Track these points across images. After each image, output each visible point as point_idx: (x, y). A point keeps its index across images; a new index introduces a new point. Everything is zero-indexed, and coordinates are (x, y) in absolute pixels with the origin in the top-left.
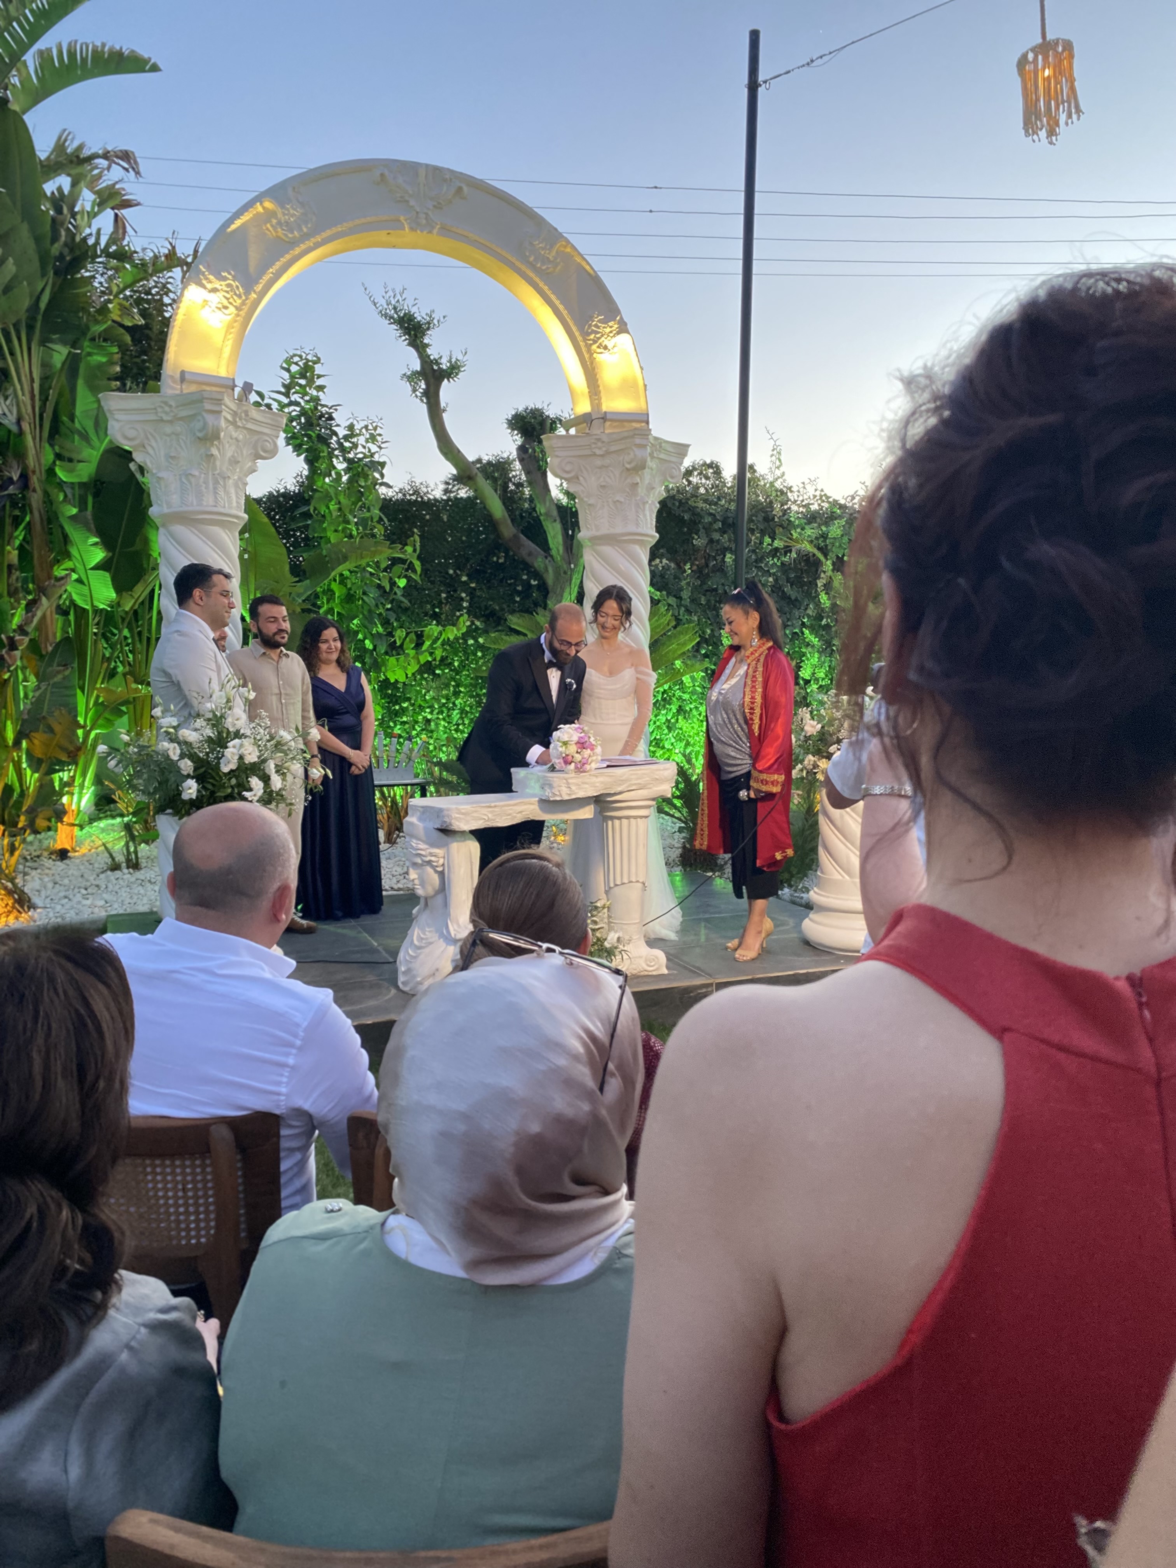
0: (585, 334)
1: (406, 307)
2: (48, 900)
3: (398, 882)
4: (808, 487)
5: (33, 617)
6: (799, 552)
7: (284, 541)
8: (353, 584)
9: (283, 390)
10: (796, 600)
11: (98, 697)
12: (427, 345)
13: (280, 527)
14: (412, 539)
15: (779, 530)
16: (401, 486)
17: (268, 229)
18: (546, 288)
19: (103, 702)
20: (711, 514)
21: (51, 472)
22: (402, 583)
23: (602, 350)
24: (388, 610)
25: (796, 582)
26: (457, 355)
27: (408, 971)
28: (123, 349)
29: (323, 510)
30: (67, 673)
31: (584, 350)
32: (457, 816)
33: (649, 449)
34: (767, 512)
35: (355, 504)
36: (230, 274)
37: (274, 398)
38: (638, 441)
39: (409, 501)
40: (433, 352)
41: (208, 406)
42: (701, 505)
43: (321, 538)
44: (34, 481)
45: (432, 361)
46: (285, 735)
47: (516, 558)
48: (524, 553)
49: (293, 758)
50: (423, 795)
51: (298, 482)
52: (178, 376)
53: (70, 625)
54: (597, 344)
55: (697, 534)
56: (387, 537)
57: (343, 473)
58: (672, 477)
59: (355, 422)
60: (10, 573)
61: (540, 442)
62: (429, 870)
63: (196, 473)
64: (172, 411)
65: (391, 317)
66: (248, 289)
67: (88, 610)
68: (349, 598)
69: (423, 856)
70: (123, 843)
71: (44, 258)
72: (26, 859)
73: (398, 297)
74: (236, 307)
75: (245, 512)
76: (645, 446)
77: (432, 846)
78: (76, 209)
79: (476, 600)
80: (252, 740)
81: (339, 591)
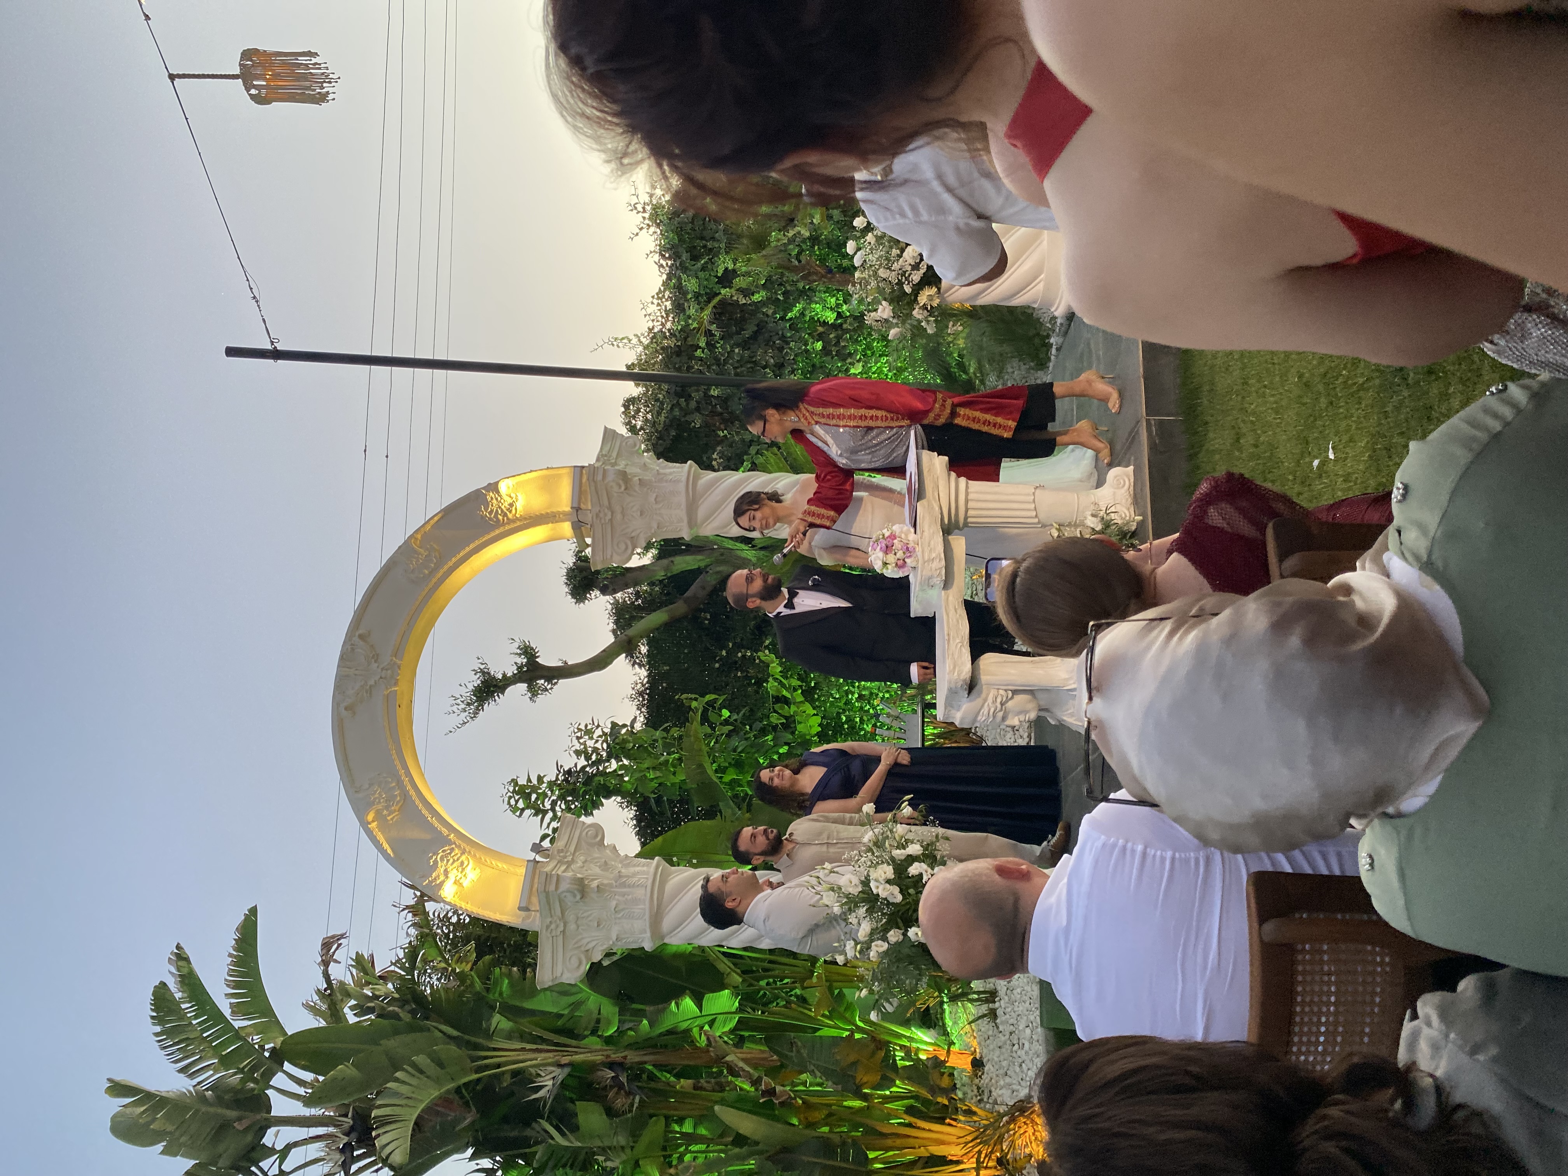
0: (498, 524)
1: (468, 694)
2: (1023, 1083)
3: (1021, 737)
4: (649, 311)
5: (744, 1070)
6: (711, 323)
7: (682, 823)
8: (725, 760)
9: (540, 816)
10: (758, 325)
11: (823, 1016)
12: (504, 675)
13: (669, 826)
14: (684, 701)
15: (690, 341)
16: (634, 708)
17: (392, 819)
18: (454, 560)
19: (830, 1011)
20: (672, 409)
21: (609, 1041)
22: (726, 713)
23: (514, 508)
24: (751, 729)
25: (741, 323)
26: (514, 648)
28: (497, 963)
29: (654, 784)
30: (799, 1044)
31: (512, 526)
32: (956, 674)
33: (608, 467)
34: (671, 353)
35: (650, 754)
36: (432, 857)
37: (549, 823)
38: (599, 477)
39: (649, 701)
40: (511, 671)
41: (552, 887)
42: (662, 418)
43: (680, 788)
44: (616, 1057)
45: (519, 672)
48: (702, 594)
49: (892, 831)
50: (934, 706)
51: (627, 807)
52: (523, 914)
53: (754, 1036)
54: (508, 513)
55: (690, 424)
56: (682, 724)
57: (620, 764)
58: (636, 445)
59: (573, 749)
60: (701, 1088)
61: (598, 572)
62: (1010, 704)
63: (614, 903)
64: (555, 922)
65: (477, 708)
66: (446, 841)
67: (740, 1017)
68: (738, 765)
69: (996, 709)
70: (969, 1005)
71: (412, 1028)
72: (980, 1101)
73: (458, 701)
74: (462, 854)
75: (653, 859)
76: (604, 470)
77: (985, 700)
78: (371, 995)
79: (744, 643)
80: (872, 870)
81: (731, 776)
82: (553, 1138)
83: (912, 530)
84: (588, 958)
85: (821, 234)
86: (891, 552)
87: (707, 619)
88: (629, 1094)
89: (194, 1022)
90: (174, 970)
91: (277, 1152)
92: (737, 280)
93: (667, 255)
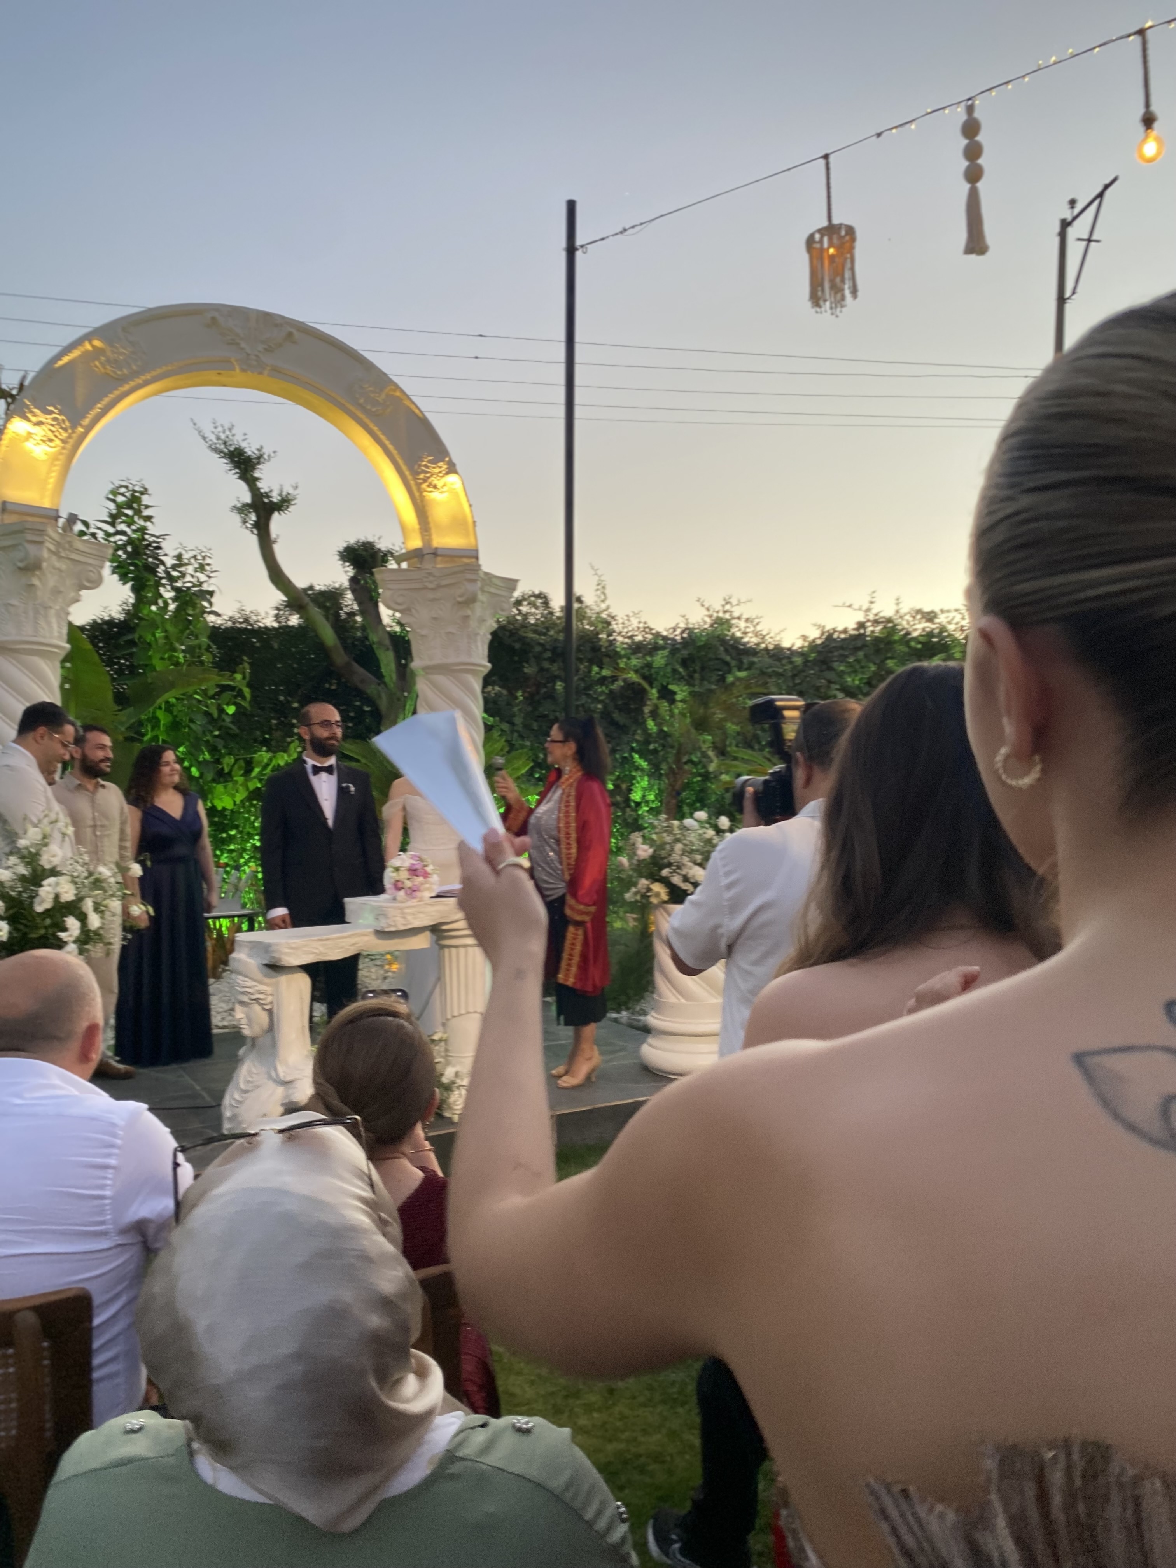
0: (415, 474)
1: (236, 442)
3: (223, 1019)
4: (632, 619)
6: (625, 680)
7: (108, 669)
8: (179, 711)
9: (109, 519)
10: (624, 726)
12: (257, 479)
13: (104, 655)
14: (241, 666)
15: (606, 660)
16: (231, 614)
17: (96, 366)
18: (375, 429)
20: (540, 644)
22: (231, 710)
23: (432, 489)
24: (216, 736)
25: (625, 709)
26: (288, 489)
27: (234, 1117)
29: (149, 638)
31: (414, 488)
32: (287, 950)
33: (479, 584)
34: (593, 642)
35: (182, 632)
36: (56, 408)
37: (100, 528)
38: (468, 576)
39: (239, 629)
40: (263, 486)
41: (30, 537)
42: (531, 635)
43: (146, 666)
45: (262, 494)
46: (105, 871)
47: (349, 684)
48: (356, 679)
49: (112, 896)
50: (251, 928)
51: (123, 610)
54: (427, 484)
55: (527, 662)
56: (216, 665)
57: (170, 601)
58: (503, 610)
59: (183, 552)
61: (372, 574)
62: (257, 1008)
63: (15, 602)
65: (222, 452)
66: (75, 424)
68: (175, 726)
69: (252, 994)
73: (228, 433)
74: (61, 439)
75: (68, 642)
76: (475, 581)
77: (260, 983)
80: (69, 878)
81: (163, 718)
83: (434, 894)
85: (712, 783)
86: (411, 875)
92: (666, 704)
93: (685, 636)
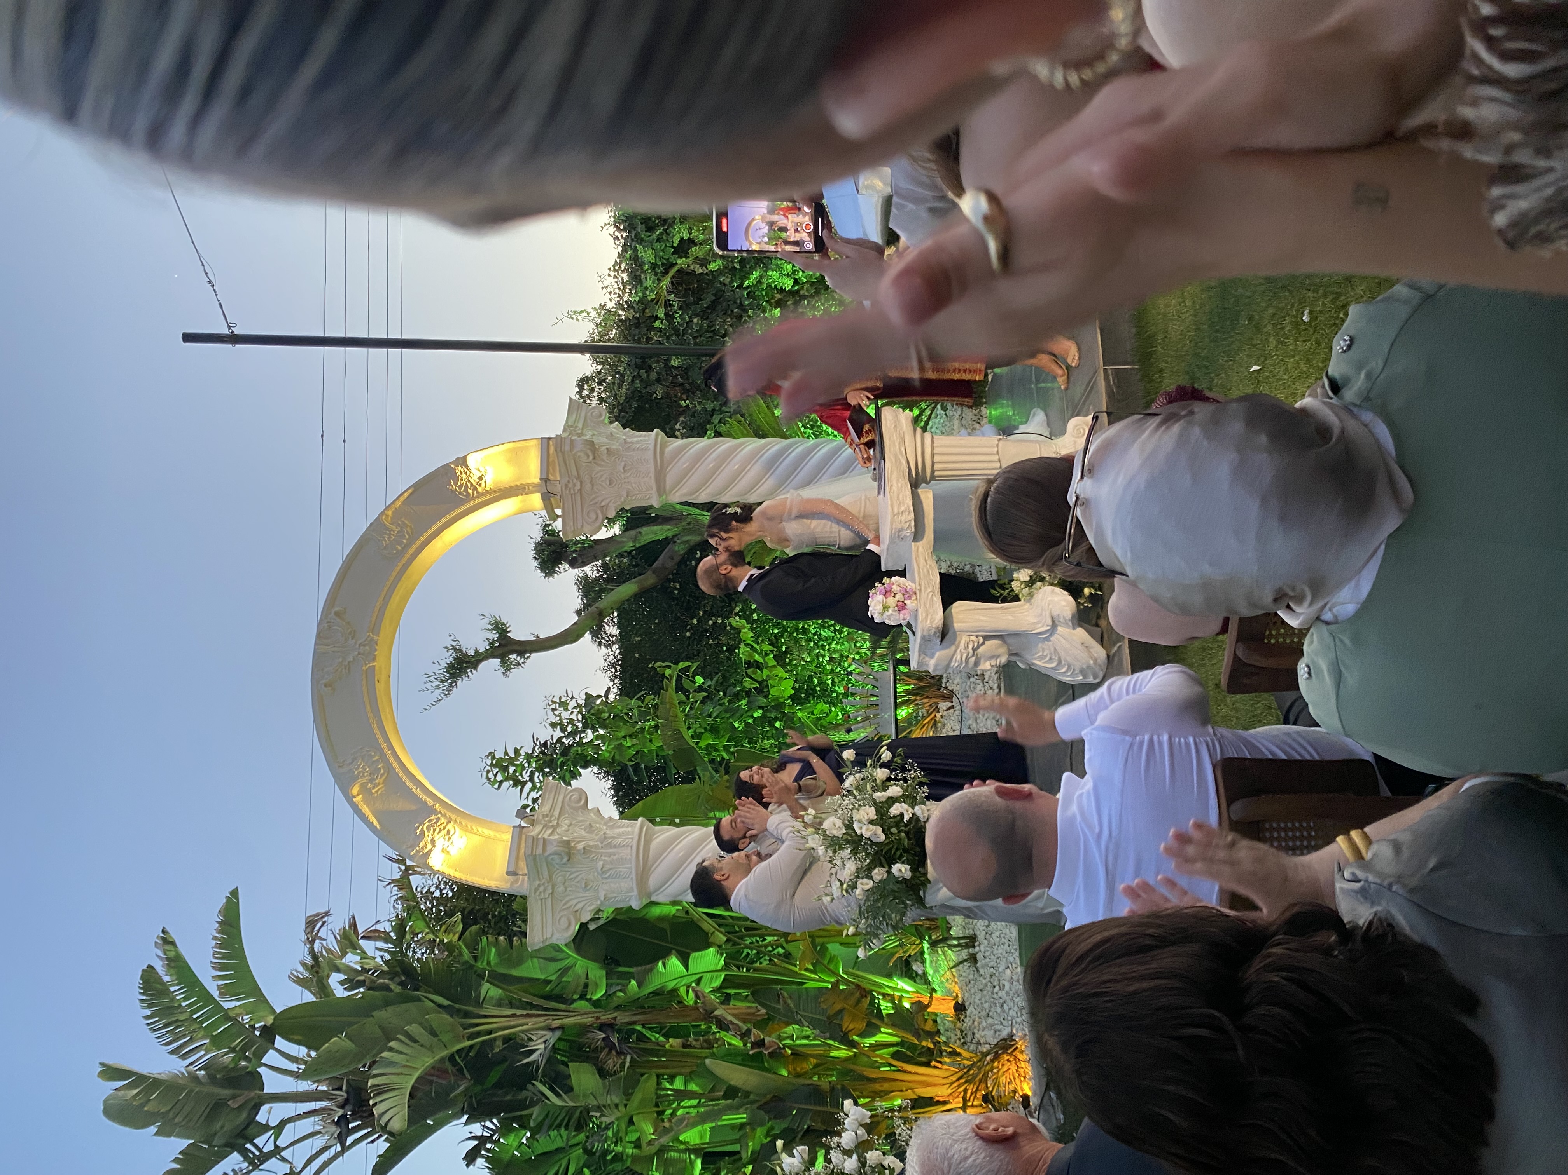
0: (468, 498)
1: (441, 672)
2: (1005, 1023)
4: (606, 284)
5: (733, 1023)
6: (669, 292)
7: (660, 791)
8: (701, 727)
9: (519, 787)
10: (715, 295)
11: (807, 970)
12: (476, 651)
13: (647, 794)
14: (658, 670)
15: (648, 313)
16: (608, 680)
17: (377, 792)
18: (426, 535)
19: (813, 964)
20: (633, 381)
21: (597, 1004)
22: (699, 680)
23: (483, 482)
24: (725, 694)
25: (698, 294)
26: (485, 623)
27: (1082, 672)
28: (484, 932)
29: (631, 752)
30: (786, 995)
31: (483, 499)
32: (929, 622)
33: (575, 437)
34: (630, 326)
35: (625, 722)
36: (418, 827)
37: (527, 796)
38: (567, 448)
39: (621, 672)
40: (483, 646)
41: (539, 851)
42: (624, 390)
43: (657, 755)
44: (606, 1018)
45: (491, 648)
48: (670, 564)
51: (604, 777)
52: (511, 878)
53: (740, 993)
54: (477, 486)
55: (652, 395)
56: (657, 693)
57: (596, 733)
58: (601, 415)
59: (549, 721)
60: (690, 1046)
61: (566, 545)
62: (981, 650)
63: (601, 863)
64: (544, 884)
65: (451, 685)
66: (432, 811)
67: (726, 975)
68: (714, 730)
69: (968, 654)
70: (950, 952)
71: (404, 999)
72: (964, 1043)
73: (432, 679)
74: (448, 823)
75: (637, 820)
76: (572, 441)
77: (958, 646)
78: (360, 969)
79: (714, 611)
80: (855, 812)
81: (707, 740)
82: (548, 1099)
84: (577, 920)
87: (676, 589)
88: (619, 1054)
89: (184, 1004)
90: (161, 954)
91: (270, 1128)
92: (693, 249)
93: (622, 227)
